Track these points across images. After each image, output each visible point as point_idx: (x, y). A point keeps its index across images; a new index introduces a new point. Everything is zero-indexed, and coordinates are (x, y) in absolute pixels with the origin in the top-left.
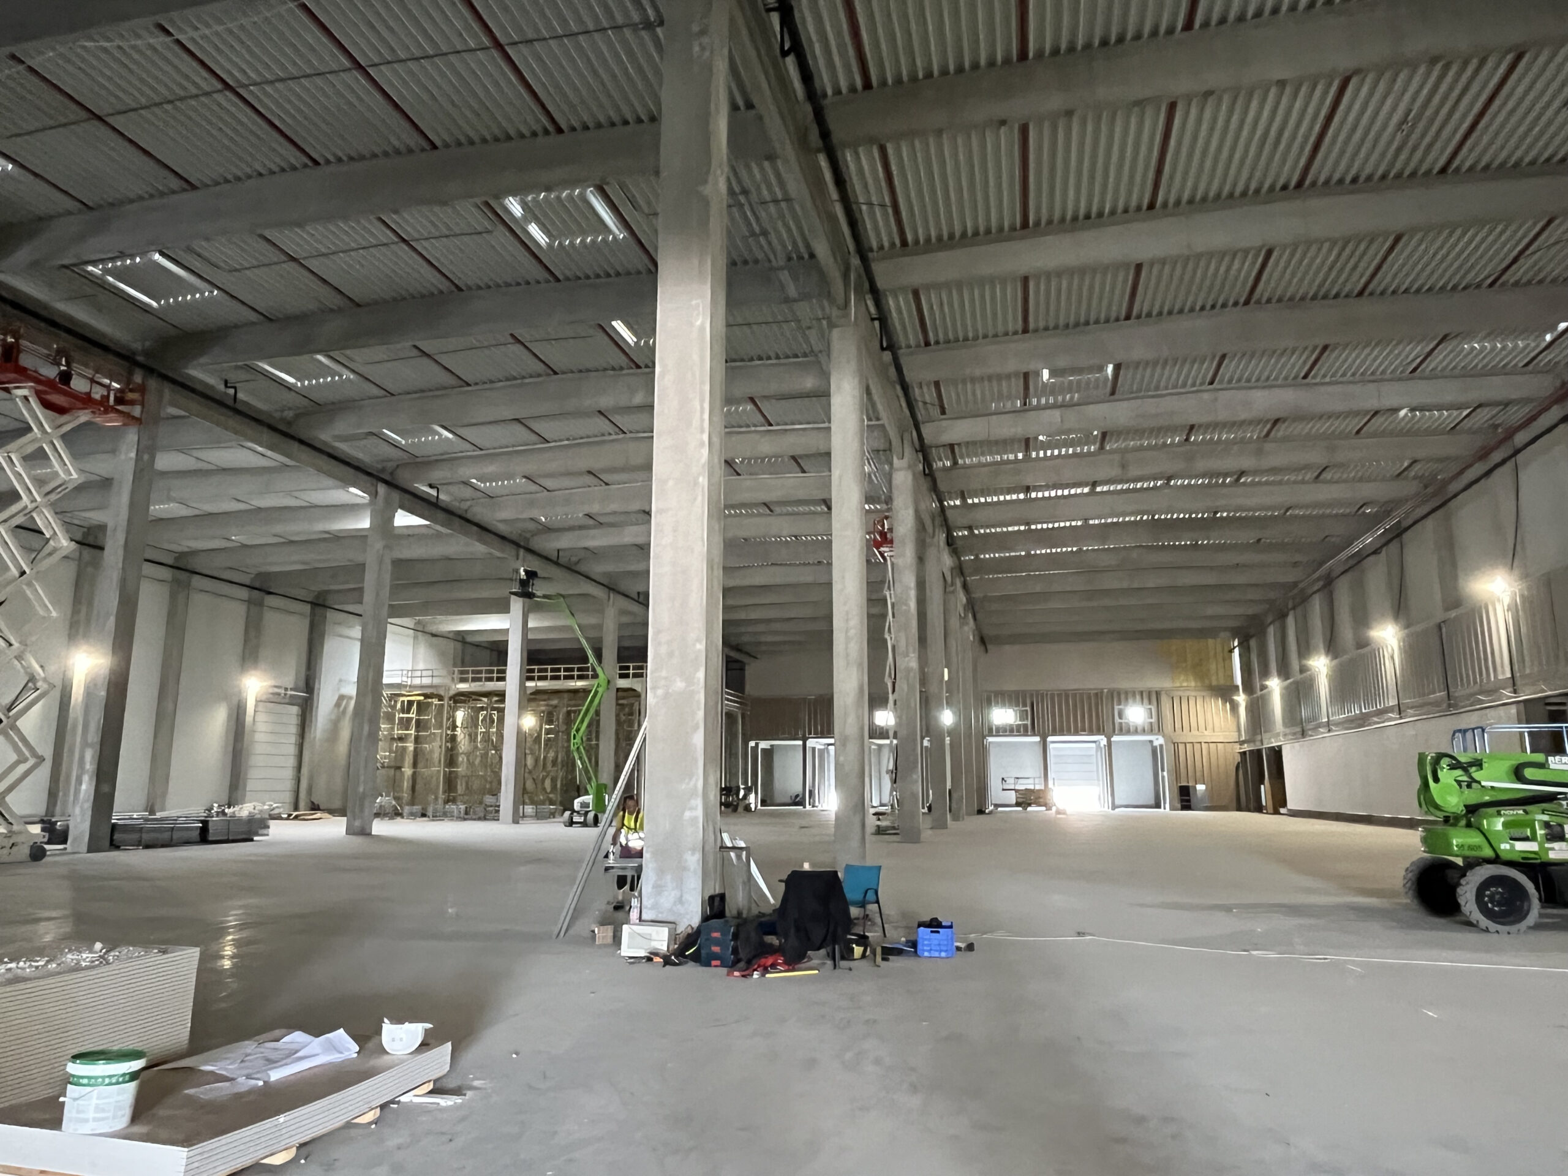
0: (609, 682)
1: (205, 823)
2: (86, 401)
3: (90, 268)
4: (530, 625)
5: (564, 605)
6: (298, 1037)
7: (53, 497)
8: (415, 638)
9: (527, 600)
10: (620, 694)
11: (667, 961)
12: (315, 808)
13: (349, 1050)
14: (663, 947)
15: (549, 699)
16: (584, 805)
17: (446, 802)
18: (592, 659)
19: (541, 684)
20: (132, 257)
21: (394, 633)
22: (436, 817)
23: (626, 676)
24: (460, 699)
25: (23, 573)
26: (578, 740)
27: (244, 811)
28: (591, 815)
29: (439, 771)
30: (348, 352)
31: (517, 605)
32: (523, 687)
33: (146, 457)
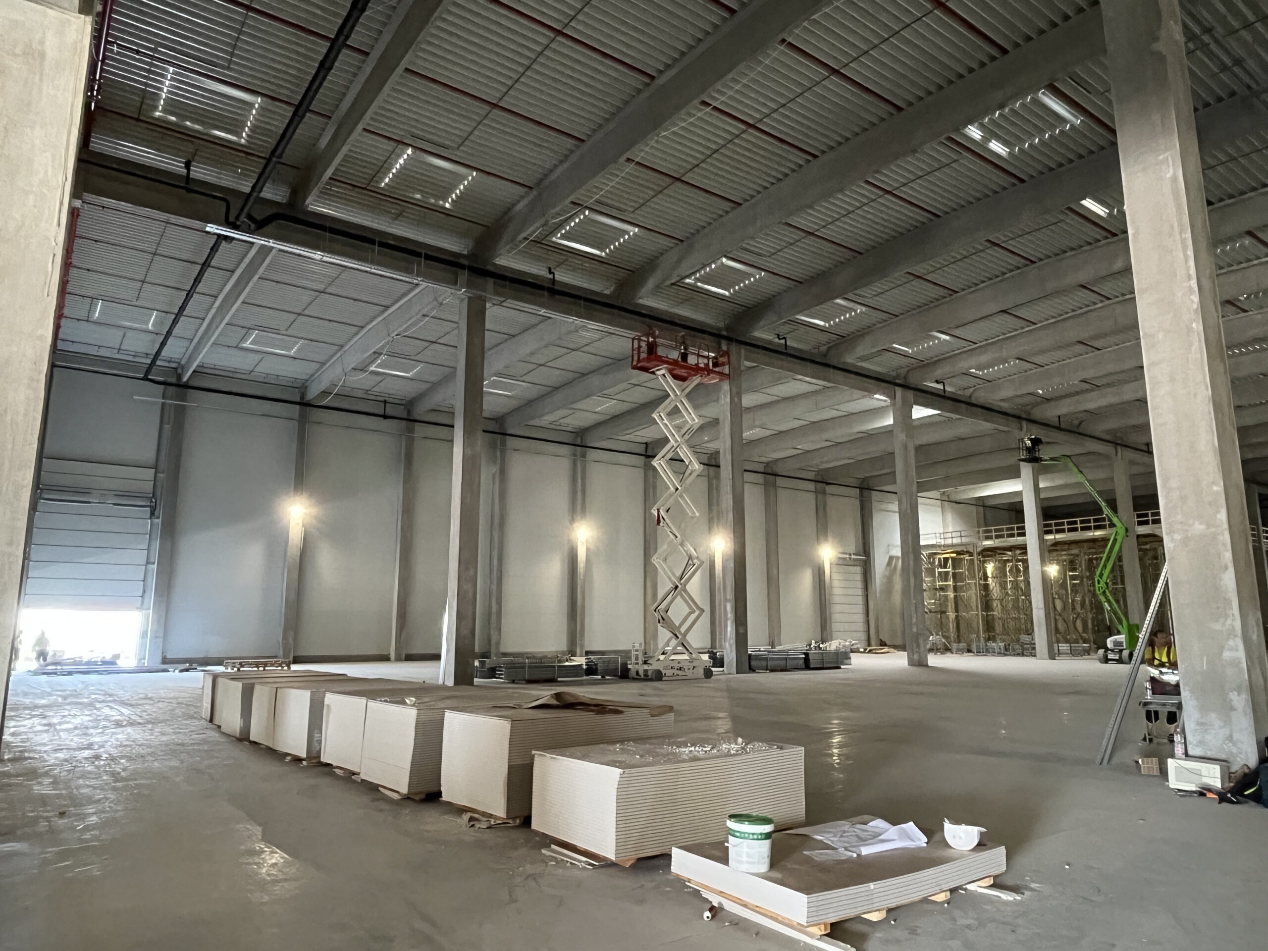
0: (1127, 530)
1: (807, 654)
2: (696, 369)
3: (687, 281)
4: (1041, 485)
5: (1071, 465)
6: (879, 824)
7: (687, 437)
8: (942, 507)
9: (1036, 465)
10: (1141, 540)
11: (1222, 798)
12: (883, 644)
13: (920, 840)
14: (1217, 783)
15: (1069, 549)
16: (1117, 644)
17: (989, 639)
18: (1107, 511)
19: (1059, 536)
20: (709, 265)
21: (923, 504)
22: (979, 653)
23: (1146, 523)
24: (989, 553)
25: (677, 489)
26: (1102, 584)
27: (833, 646)
28: (1126, 653)
29: (977, 615)
30: (858, 292)
31: (1026, 470)
32: (1042, 541)
33: (736, 399)
